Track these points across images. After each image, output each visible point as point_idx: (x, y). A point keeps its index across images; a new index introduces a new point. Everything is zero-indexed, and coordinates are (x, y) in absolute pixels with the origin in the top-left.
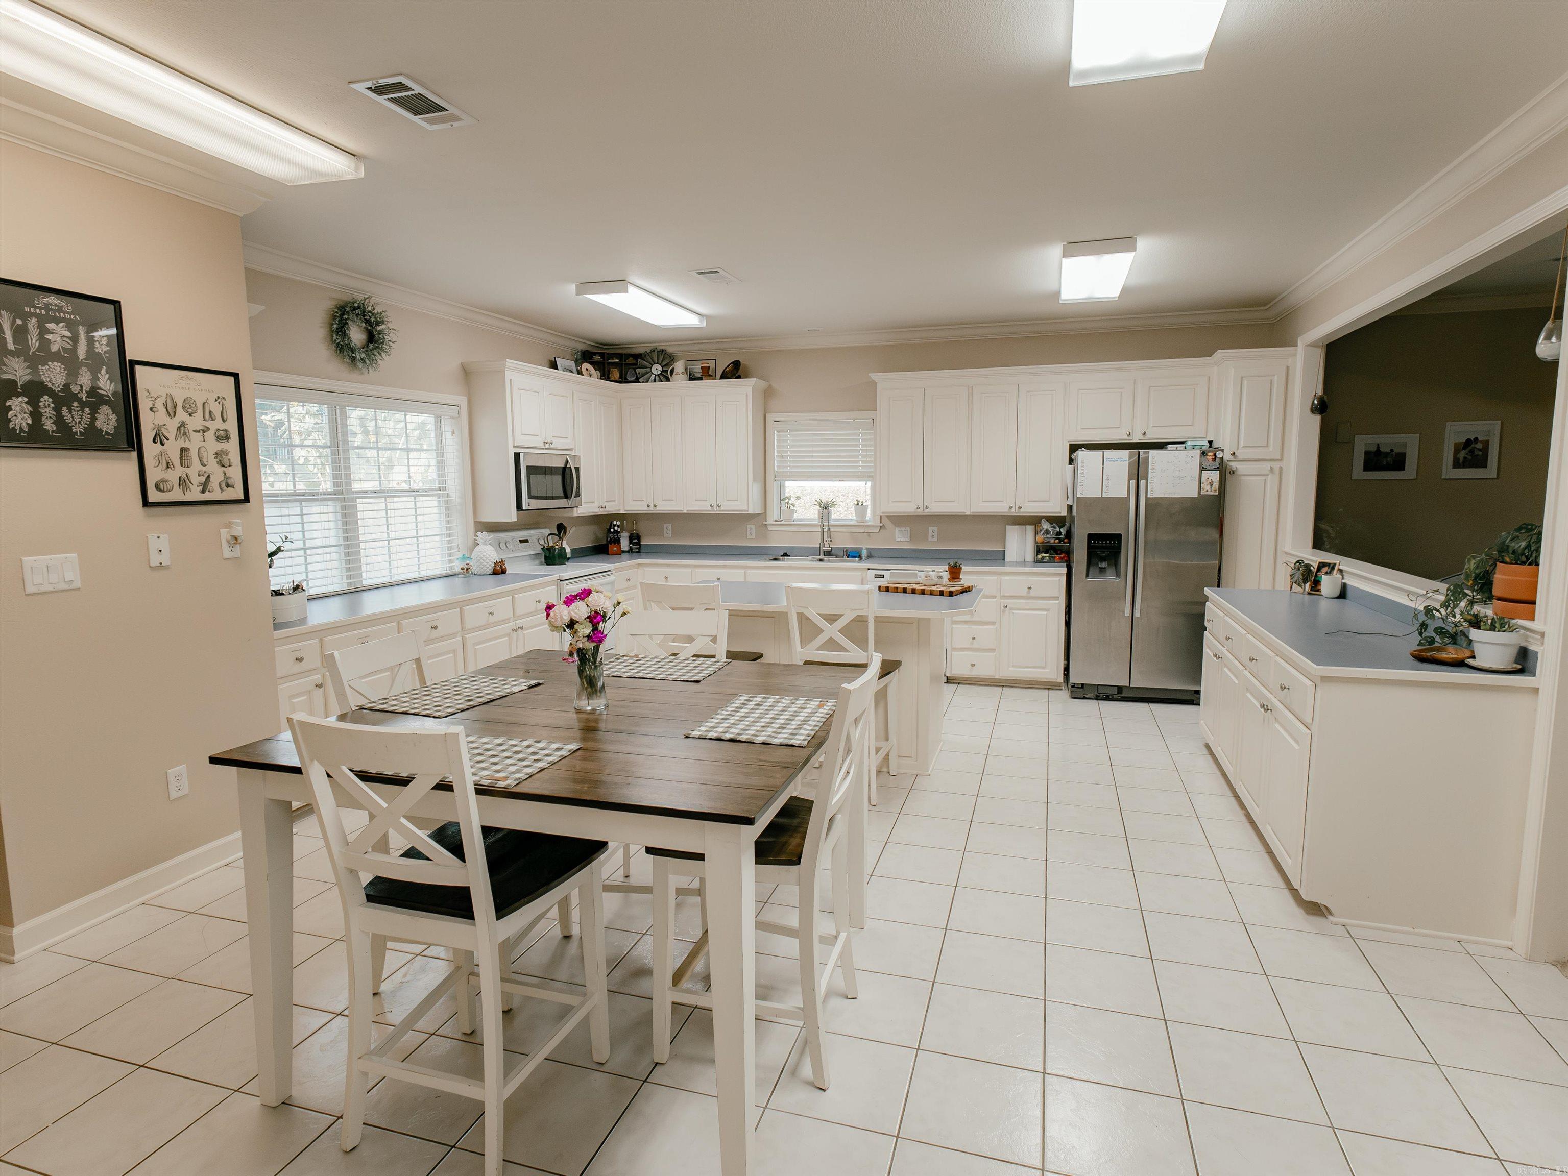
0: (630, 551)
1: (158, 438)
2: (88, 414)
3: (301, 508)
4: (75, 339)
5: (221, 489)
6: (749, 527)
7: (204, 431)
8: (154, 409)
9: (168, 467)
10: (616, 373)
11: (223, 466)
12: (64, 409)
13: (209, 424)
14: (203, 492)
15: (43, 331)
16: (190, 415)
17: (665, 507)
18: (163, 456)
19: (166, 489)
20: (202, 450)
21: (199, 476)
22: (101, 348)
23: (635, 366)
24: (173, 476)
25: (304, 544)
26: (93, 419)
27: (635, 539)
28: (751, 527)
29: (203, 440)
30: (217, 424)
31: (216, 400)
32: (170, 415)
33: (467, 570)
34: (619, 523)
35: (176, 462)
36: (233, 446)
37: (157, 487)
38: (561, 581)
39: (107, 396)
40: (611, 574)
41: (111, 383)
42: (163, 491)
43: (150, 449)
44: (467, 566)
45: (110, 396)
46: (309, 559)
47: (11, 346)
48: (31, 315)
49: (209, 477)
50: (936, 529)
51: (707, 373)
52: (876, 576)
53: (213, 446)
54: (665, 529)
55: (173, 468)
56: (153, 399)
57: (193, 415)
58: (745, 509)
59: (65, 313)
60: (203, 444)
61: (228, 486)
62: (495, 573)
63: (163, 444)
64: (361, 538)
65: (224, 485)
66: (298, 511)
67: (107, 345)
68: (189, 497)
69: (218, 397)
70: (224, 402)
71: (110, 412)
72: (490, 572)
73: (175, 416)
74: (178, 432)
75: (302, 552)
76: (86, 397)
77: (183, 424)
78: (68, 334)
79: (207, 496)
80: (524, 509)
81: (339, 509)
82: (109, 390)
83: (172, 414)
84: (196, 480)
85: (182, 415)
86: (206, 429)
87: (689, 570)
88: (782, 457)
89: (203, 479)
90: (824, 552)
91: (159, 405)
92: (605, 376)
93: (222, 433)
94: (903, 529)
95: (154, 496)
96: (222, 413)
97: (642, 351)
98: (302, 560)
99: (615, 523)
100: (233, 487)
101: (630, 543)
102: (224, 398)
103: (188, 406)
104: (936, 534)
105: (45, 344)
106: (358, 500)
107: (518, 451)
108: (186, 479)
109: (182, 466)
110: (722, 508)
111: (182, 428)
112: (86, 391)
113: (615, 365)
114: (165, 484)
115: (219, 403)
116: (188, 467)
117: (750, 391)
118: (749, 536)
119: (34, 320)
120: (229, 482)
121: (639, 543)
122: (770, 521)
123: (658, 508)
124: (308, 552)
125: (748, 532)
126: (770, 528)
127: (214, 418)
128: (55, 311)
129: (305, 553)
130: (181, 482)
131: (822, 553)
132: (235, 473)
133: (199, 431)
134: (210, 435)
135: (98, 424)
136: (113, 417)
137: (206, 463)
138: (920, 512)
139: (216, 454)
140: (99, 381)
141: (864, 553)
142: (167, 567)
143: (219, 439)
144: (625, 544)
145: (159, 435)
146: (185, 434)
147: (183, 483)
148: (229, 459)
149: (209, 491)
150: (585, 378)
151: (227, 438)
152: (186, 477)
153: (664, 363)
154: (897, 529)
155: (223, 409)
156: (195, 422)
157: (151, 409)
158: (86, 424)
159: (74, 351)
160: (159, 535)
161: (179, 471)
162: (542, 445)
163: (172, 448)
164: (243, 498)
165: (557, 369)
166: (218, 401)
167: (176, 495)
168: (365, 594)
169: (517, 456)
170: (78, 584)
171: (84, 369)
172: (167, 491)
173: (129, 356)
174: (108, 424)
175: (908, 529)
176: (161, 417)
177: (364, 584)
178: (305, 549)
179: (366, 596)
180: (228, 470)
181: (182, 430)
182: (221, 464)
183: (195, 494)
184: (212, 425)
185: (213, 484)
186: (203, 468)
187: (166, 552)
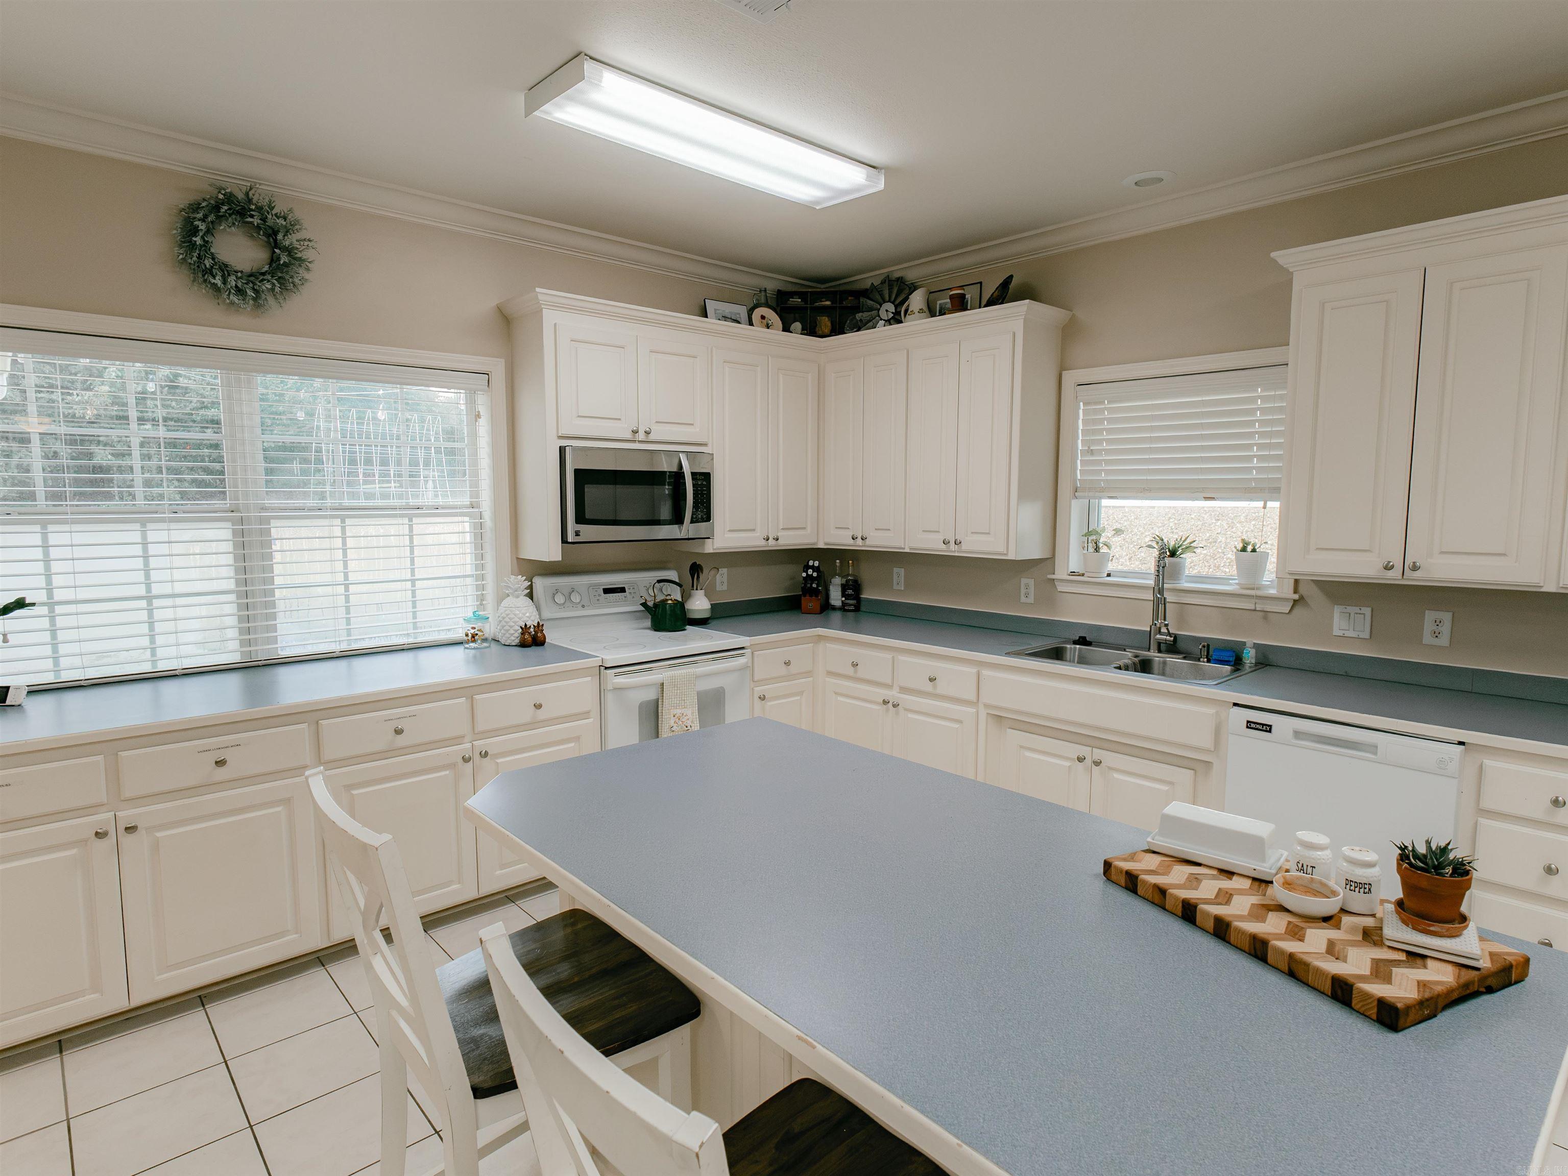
0: (843, 608)
6: (1024, 581)
10: (825, 322)
17: (878, 541)
23: (857, 309)
25: (149, 590)
27: (853, 589)
28: (1027, 583)
33: (473, 637)
34: (816, 564)
38: (606, 668)
40: (742, 655)
44: (472, 631)
46: (158, 614)
50: (1447, 617)
51: (960, 304)
52: (1250, 725)
54: (895, 576)
58: (1002, 549)
62: (523, 645)
64: (278, 581)
66: (136, 537)
72: (517, 641)
75: (143, 603)
80: (570, 540)
81: (235, 533)
87: (888, 656)
88: (1092, 452)
90: (1159, 644)
92: (811, 330)
94: (1352, 610)
97: (867, 285)
98: (144, 615)
99: (811, 563)
101: (843, 595)
104: (1446, 629)
106: (274, 522)
107: (564, 443)
110: (964, 547)
113: (824, 310)
117: (1018, 326)
118: (1023, 599)
121: (857, 597)
122: (1061, 573)
123: (868, 542)
124: (156, 603)
125: (1023, 591)
126: (1061, 588)
131: (1154, 646)
138: (1393, 576)
141: (1249, 656)
144: (836, 597)
150: (758, 331)
153: (897, 302)
154: (1337, 610)
162: (629, 436)
165: (706, 317)
168: (282, 671)
169: (562, 450)
175: (1367, 611)
177: (284, 653)
178: (149, 598)
179: (283, 672)
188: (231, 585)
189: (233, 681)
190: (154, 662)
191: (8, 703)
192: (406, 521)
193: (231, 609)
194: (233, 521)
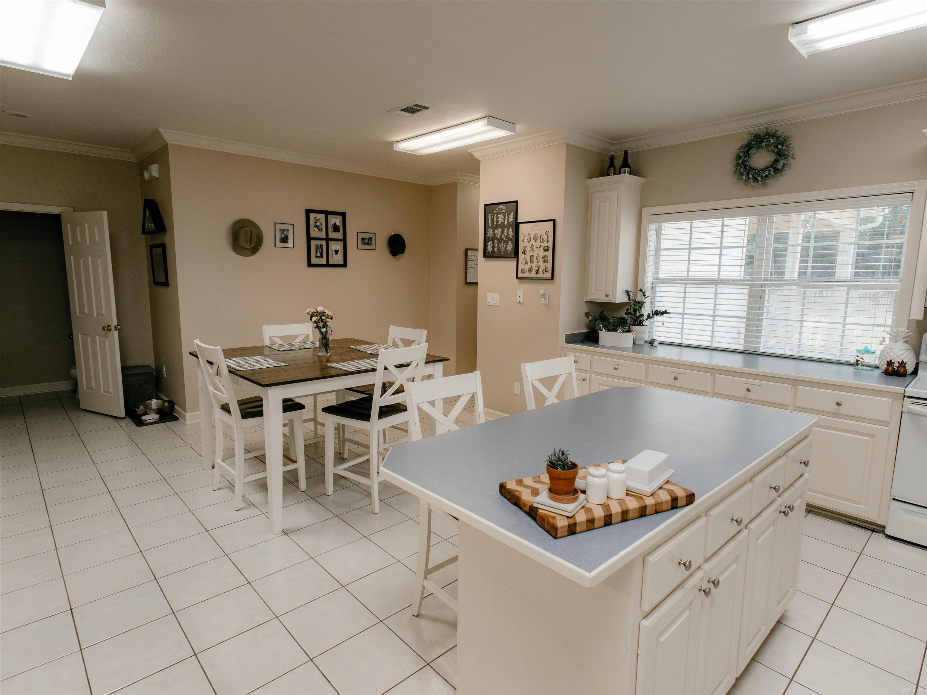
1: (524, 252)
4: (504, 219)
5: (543, 273)
8: (524, 240)
9: (526, 263)
12: (500, 244)
13: (541, 244)
14: (536, 274)
15: (498, 218)
16: (535, 241)
18: (525, 259)
19: (524, 272)
20: (538, 256)
22: (511, 220)
24: (527, 267)
25: (714, 313)
26: (506, 246)
29: (539, 251)
30: (545, 244)
33: (857, 361)
35: (529, 261)
36: (550, 254)
37: (522, 272)
38: (906, 396)
39: (511, 237)
41: (512, 232)
43: (521, 256)
44: (857, 358)
47: (490, 225)
48: (495, 213)
49: (539, 268)
53: (542, 253)
56: (524, 236)
59: (503, 210)
60: (538, 253)
61: (546, 271)
63: (525, 254)
64: (765, 315)
65: (544, 271)
67: (513, 218)
69: (546, 232)
71: (511, 243)
76: (505, 239)
77: (533, 245)
78: (503, 217)
79: (538, 276)
82: (512, 235)
83: (529, 241)
84: (535, 269)
85: (532, 241)
86: (540, 246)
89: (537, 268)
91: (526, 239)
93: (546, 248)
95: (520, 275)
100: (547, 272)
102: (548, 232)
103: (535, 237)
105: (497, 222)
109: (530, 263)
112: (506, 237)
114: (524, 270)
115: (546, 234)
116: (532, 263)
119: (496, 215)
120: (547, 270)
124: (716, 318)
127: (544, 241)
128: (501, 210)
132: (549, 266)
133: (538, 248)
134: (542, 249)
135: (508, 248)
136: (512, 245)
137: (539, 261)
139: (543, 257)
140: (509, 232)
142: (522, 303)
143: (544, 250)
146: (533, 249)
147: (530, 270)
148: (548, 259)
149: (539, 274)
151: (548, 250)
152: (531, 267)
155: (548, 237)
156: (537, 244)
158: (504, 248)
159: (503, 223)
160: (520, 290)
161: (529, 265)
163: (528, 256)
164: (551, 277)
167: (527, 275)
170: (498, 304)
171: (506, 228)
173: (519, 221)
174: (510, 248)
176: (526, 243)
177: (762, 350)
178: (714, 316)
179: (761, 359)
180: (546, 264)
181: (532, 248)
182: (544, 261)
183: (533, 275)
184: (543, 245)
185: (541, 271)
186: (538, 264)
187: (522, 297)
188: (744, 314)
189: (740, 357)
190: (712, 342)
191: (653, 345)
192: (846, 289)
193: (743, 325)
194: (751, 285)
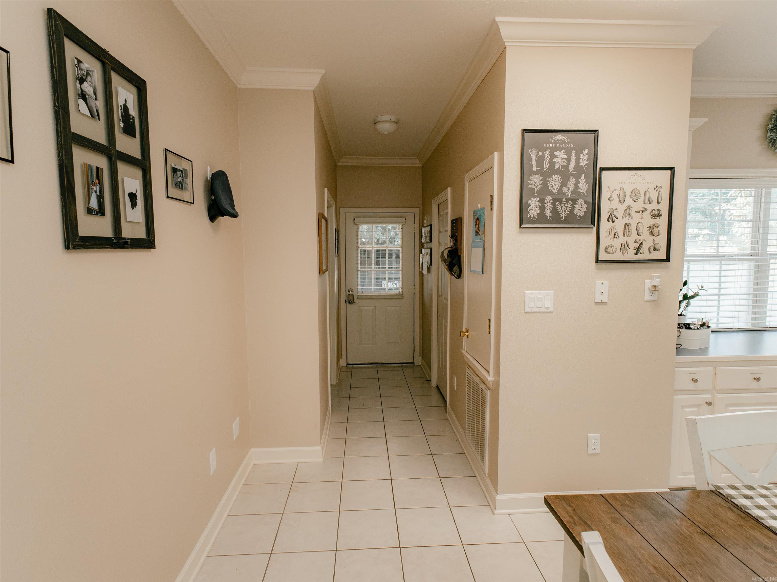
1: (611, 218)
2: (570, 205)
3: (721, 266)
4: (569, 159)
5: (650, 252)
7: (643, 212)
8: (611, 199)
9: (615, 237)
11: (654, 235)
12: (558, 203)
13: (647, 206)
14: (636, 254)
15: (553, 156)
16: (635, 201)
18: (613, 229)
19: (611, 252)
20: (640, 225)
21: (635, 242)
22: (583, 163)
24: (617, 243)
25: (719, 292)
26: (573, 208)
29: (641, 218)
30: (654, 206)
31: (655, 189)
32: (620, 202)
35: (621, 233)
36: (663, 222)
37: (606, 250)
39: (583, 193)
41: (586, 184)
42: (609, 253)
43: (605, 225)
45: (585, 192)
46: (721, 303)
47: (534, 169)
48: (547, 148)
49: (642, 243)
53: (648, 221)
55: (618, 238)
56: (611, 192)
57: (636, 201)
59: (565, 144)
60: (641, 220)
61: (655, 249)
63: (613, 222)
64: (770, 290)
65: (652, 249)
66: (718, 267)
67: (587, 160)
68: (627, 257)
69: (657, 187)
70: (661, 189)
71: (583, 203)
73: (624, 202)
74: (625, 213)
75: (716, 297)
76: (570, 195)
77: (629, 208)
78: (565, 156)
79: (639, 257)
81: (753, 267)
82: (584, 189)
83: (622, 201)
84: (633, 245)
85: (629, 201)
86: (644, 210)
89: (637, 245)
91: (615, 196)
93: (656, 212)
95: (603, 256)
96: (658, 197)
98: (716, 303)
100: (658, 250)
102: (661, 187)
103: (634, 195)
105: (552, 164)
106: (772, 261)
108: (626, 245)
109: (624, 236)
111: (628, 210)
112: (571, 191)
114: (611, 248)
115: (657, 190)
116: (628, 237)
119: (548, 151)
120: (657, 247)
127: (651, 202)
128: (560, 143)
129: (719, 298)
130: (622, 247)
132: (662, 241)
133: (639, 212)
134: (647, 214)
135: (575, 211)
136: (585, 206)
137: (641, 234)
139: (650, 227)
140: (579, 184)
142: (605, 303)
143: (653, 216)
145: (612, 216)
146: (629, 214)
147: (624, 248)
148: (659, 231)
149: (641, 253)
151: (659, 215)
152: (626, 244)
155: (659, 194)
156: (639, 205)
157: (609, 199)
158: (568, 211)
159: (567, 167)
160: (603, 282)
161: (622, 239)
163: (619, 225)
164: (665, 259)
166: (656, 189)
167: (618, 256)
168: (767, 334)
170: (551, 309)
171: (572, 177)
172: (612, 253)
173: (600, 165)
174: (581, 211)
176: (615, 204)
178: (719, 295)
180: (657, 239)
181: (628, 212)
182: (652, 234)
183: (631, 255)
184: (650, 207)
185: (644, 248)
186: (639, 238)
187: (606, 293)
188: (751, 291)
190: (718, 324)
